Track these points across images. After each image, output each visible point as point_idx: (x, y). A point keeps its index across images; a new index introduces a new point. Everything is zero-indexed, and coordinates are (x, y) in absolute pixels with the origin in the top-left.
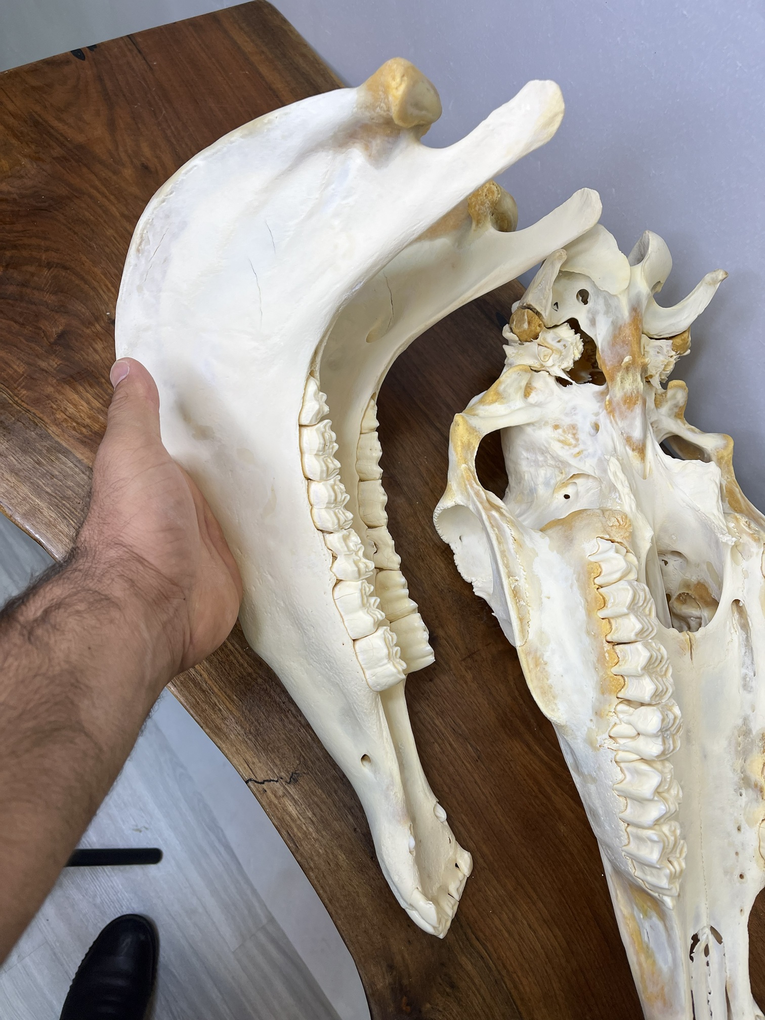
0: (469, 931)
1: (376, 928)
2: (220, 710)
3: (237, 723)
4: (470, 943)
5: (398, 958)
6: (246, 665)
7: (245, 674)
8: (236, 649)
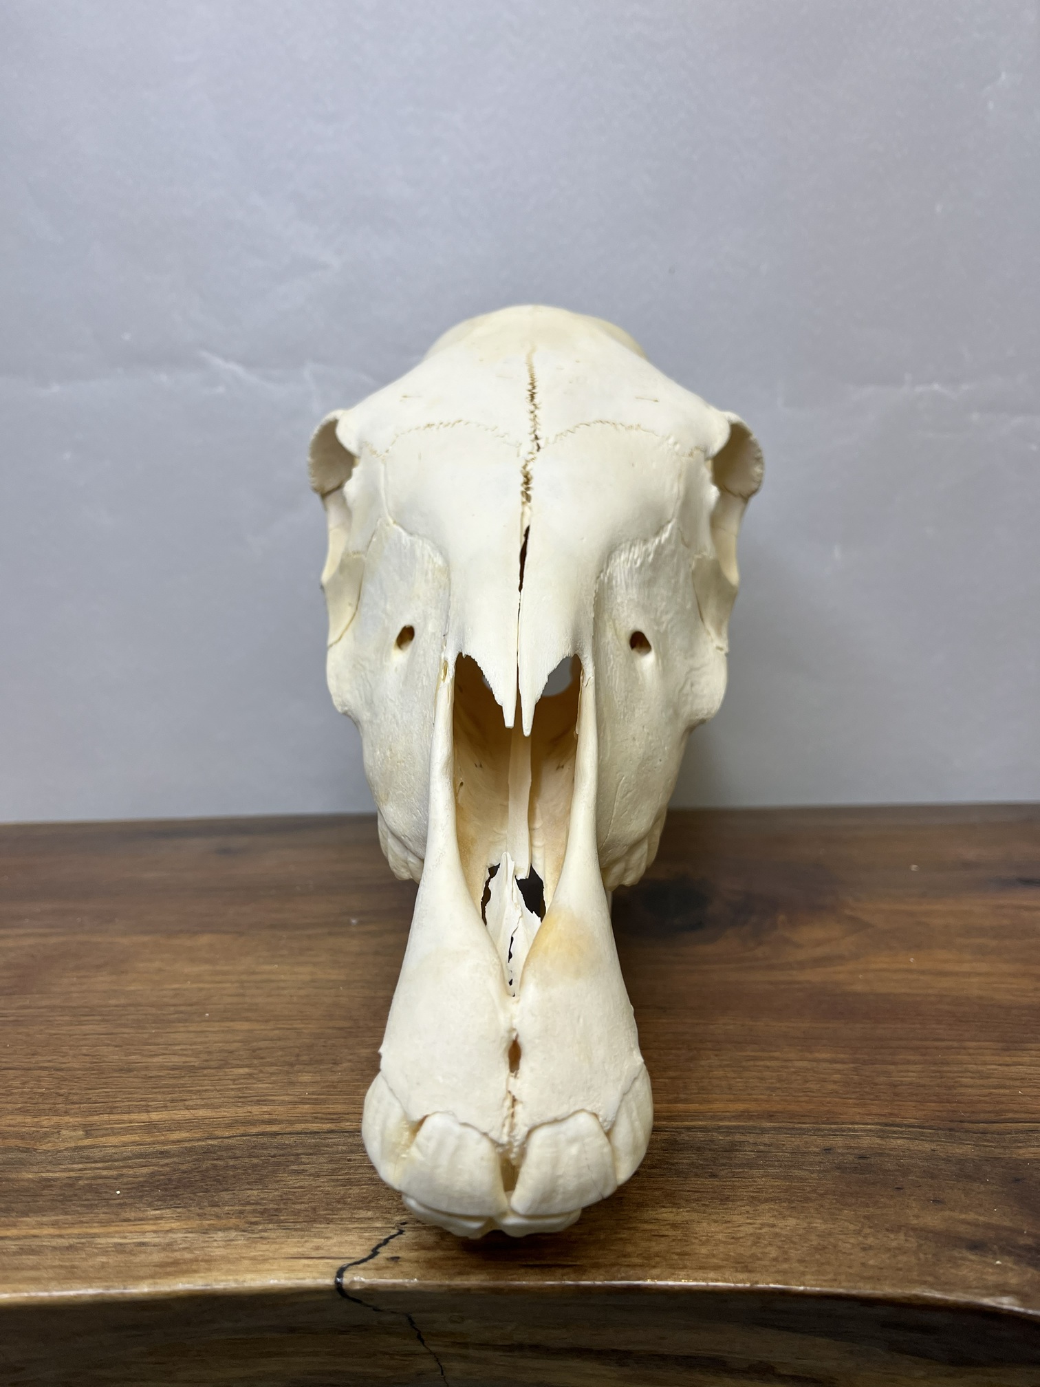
0: (966, 1125)
1: (867, 1230)
2: (143, 1244)
3: (207, 1233)
4: (992, 1133)
5: (961, 1228)
6: (125, 1171)
7: (141, 1179)
8: (80, 1170)
